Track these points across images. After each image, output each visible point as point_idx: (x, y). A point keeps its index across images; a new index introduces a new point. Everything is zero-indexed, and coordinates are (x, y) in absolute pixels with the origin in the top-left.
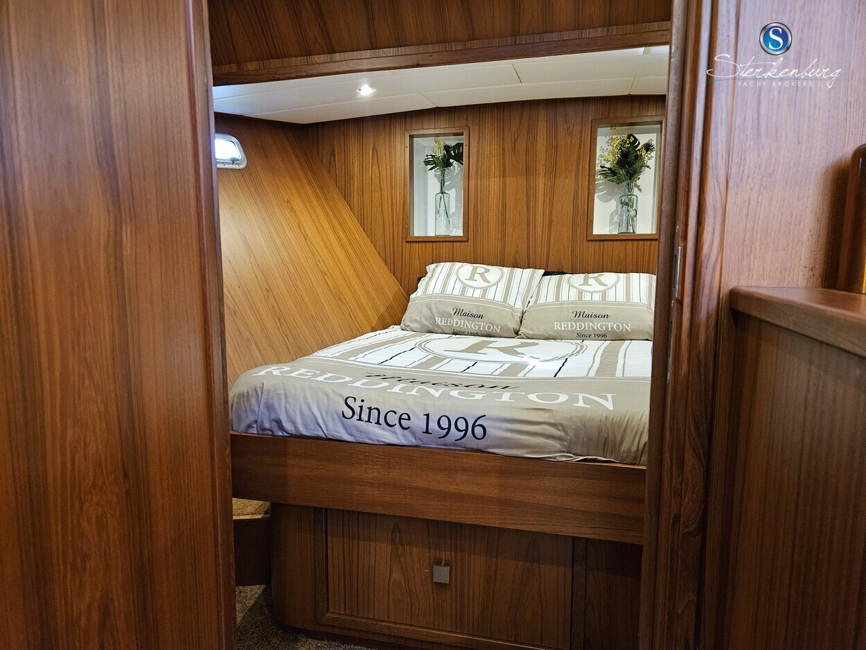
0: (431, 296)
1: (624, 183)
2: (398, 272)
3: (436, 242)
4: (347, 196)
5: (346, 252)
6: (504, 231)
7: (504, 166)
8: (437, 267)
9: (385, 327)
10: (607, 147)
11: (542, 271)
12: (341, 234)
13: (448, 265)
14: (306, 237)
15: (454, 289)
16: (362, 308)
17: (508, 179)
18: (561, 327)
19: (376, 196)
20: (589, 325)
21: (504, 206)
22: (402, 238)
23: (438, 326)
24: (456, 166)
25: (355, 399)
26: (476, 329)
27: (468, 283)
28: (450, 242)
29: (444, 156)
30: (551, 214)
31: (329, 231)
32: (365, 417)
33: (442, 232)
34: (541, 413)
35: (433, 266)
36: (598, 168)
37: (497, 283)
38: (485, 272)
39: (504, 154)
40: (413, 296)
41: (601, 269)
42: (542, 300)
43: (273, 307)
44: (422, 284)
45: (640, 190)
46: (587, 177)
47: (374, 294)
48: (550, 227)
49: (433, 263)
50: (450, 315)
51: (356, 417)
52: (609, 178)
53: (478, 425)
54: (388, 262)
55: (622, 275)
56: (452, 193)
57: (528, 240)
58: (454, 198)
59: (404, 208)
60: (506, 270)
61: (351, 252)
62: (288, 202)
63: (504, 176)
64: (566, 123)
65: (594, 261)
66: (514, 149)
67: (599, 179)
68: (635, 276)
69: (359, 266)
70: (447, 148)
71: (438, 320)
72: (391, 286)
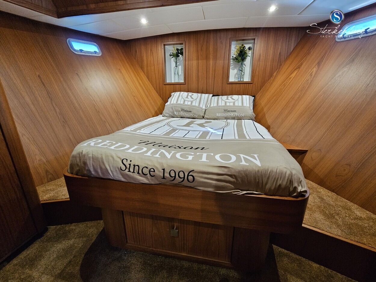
0: (173, 104)
1: (240, 63)
2: (162, 96)
3: (174, 84)
4: (142, 68)
5: (142, 88)
6: (198, 81)
7: (198, 56)
8: (175, 94)
9: (157, 115)
10: (234, 49)
11: (212, 95)
12: (141, 82)
13: (178, 93)
14: (127, 83)
15: (181, 102)
16: (149, 109)
17: (200, 61)
18: (219, 115)
19: (153, 68)
20: (229, 114)
21: (198, 71)
22: (163, 83)
23: (175, 115)
24: (181, 57)
25: (127, 160)
26: (189, 116)
27: (186, 99)
28: (179, 84)
29: (177, 52)
30: (215, 74)
31: (136, 81)
32: (132, 170)
33: (177, 81)
34: (223, 169)
35: (173, 93)
36: (231, 57)
37: (196, 99)
38: (192, 95)
39: (198, 52)
40: (166, 104)
41: (232, 94)
42: (212, 105)
43: (115, 109)
44: (169, 100)
45: (245, 66)
46: (228, 60)
47: (153, 103)
48: (214, 79)
49: (173, 92)
50: (179, 111)
51: (127, 170)
52: (235, 61)
53: (190, 176)
54: (158, 92)
55: (240, 96)
56: (180, 67)
57: (207, 83)
58: (180, 69)
59: (163, 72)
60: (199, 95)
61: (144, 88)
62: (119, 69)
63: (198, 60)
64: (220, 39)
65: (229, 91)
66: (201, 49)
67: (232, 61)
68: (244, 96)
69: (147, 93)
70: (177, 50)
71: (175, 113)
72: (159, 101)
